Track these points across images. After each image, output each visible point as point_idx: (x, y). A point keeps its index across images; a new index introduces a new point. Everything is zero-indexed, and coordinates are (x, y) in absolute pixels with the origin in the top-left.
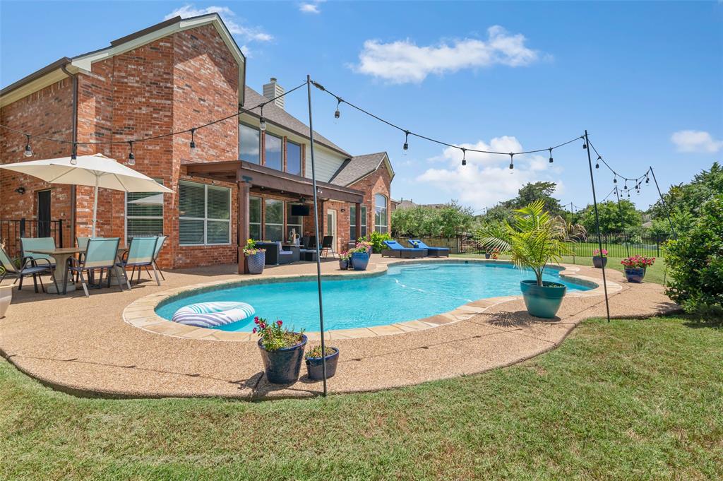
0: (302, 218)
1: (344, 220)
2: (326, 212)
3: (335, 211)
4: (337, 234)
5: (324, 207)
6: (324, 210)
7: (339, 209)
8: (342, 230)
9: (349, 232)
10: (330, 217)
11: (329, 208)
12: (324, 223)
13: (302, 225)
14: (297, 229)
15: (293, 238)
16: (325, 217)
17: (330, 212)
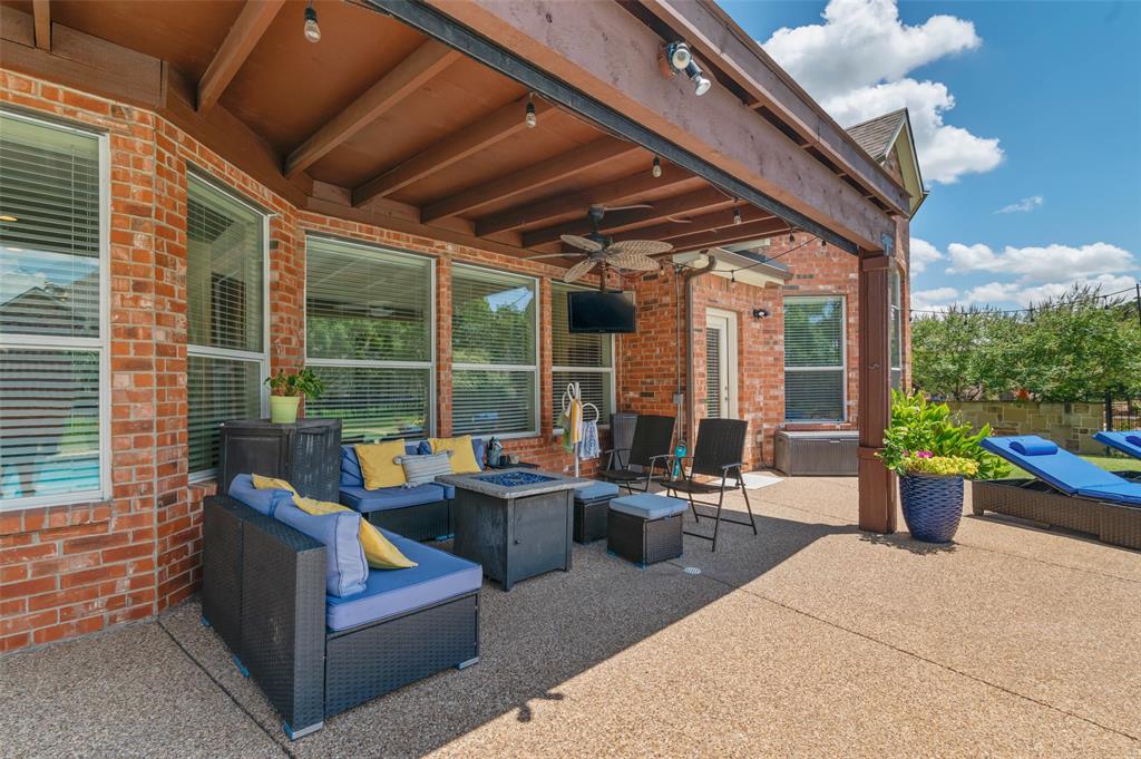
0: (612, 344)
1: (761, 348)
2: (702, 317)
3: (733, 316)
4: (741, 399)
5: (695, 297)
6: (695, 308)
7: (747, 310)
8: (757, 382)
9: (781, 392)
10: (714, 335)
11: (713, 304)
12: (695, 361)
13: (612, 370)
14: (593, 387)
15: (570, 420)
16: (696, 336)
17: (715, 319)
